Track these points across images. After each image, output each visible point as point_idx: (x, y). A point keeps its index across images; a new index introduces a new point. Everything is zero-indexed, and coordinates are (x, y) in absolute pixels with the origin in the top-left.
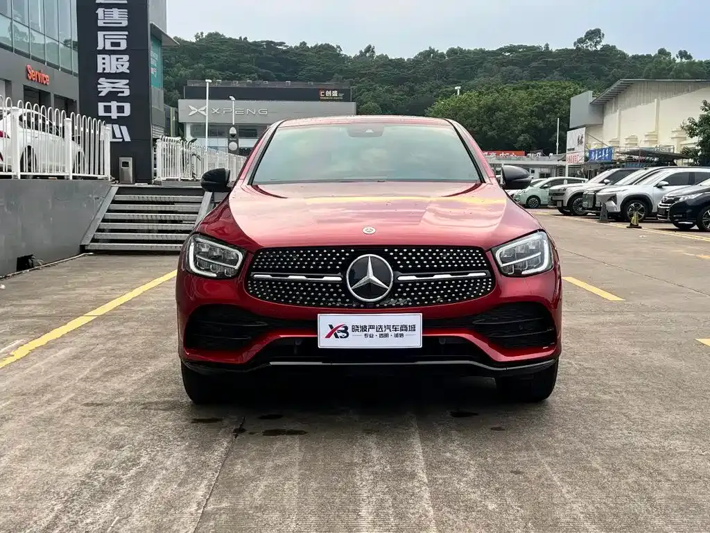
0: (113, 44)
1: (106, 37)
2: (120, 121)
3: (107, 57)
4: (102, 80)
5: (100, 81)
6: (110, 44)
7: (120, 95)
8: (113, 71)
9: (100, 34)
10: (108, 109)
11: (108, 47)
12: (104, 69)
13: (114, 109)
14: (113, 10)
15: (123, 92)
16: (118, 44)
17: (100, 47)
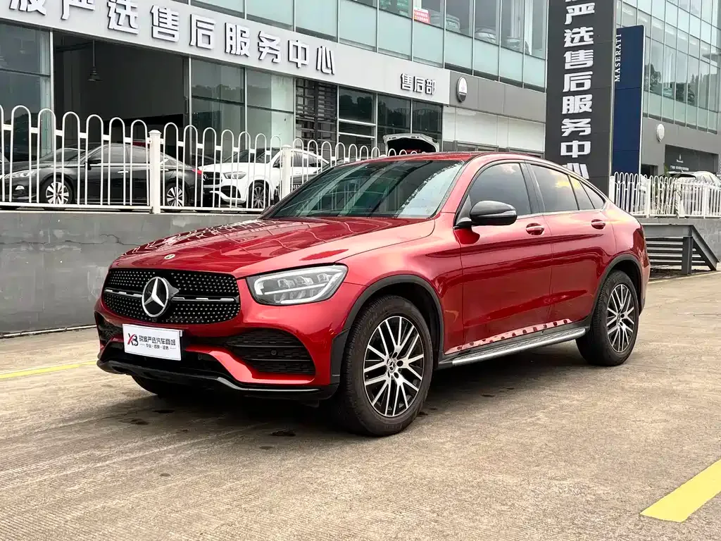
0: (579, 85)
1: (572, 79)
2: (581, 160)
3: (571, 98)
4: (566, 121)
5: (563, 122)
6: (575, 85)
7: (581, 134)
8: (576, 112)
9: (567, 77)
10: (569, 149)
11: (574, 88)
12: (568, 110)
13: (575, 148)
14: (580, 51)
15: (584, 131)
16: (582, 85)
17: (566, 90)
